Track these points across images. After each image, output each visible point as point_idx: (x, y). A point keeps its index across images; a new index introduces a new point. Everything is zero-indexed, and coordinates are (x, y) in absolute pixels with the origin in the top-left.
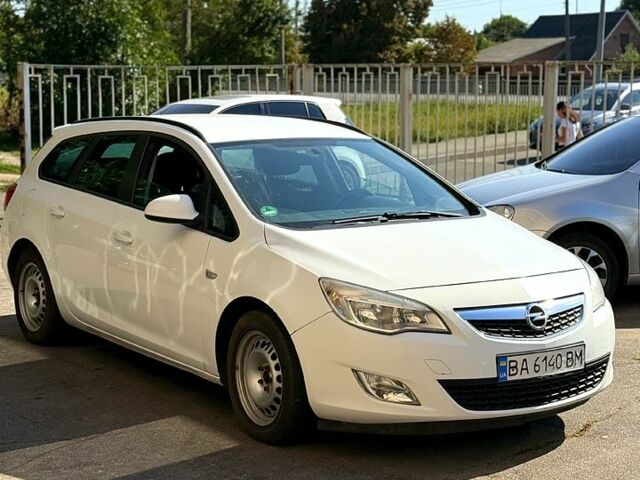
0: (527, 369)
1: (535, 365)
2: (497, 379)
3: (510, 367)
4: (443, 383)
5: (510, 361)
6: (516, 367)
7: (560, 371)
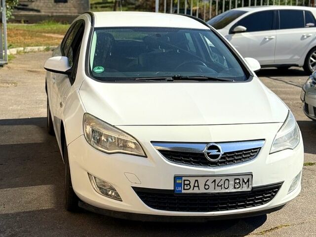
0: (198, 186)
1: (205, 185)
2: (174, 190)
3: (184, 184)
4: (136, 189)
5: (184, 181)
6: (189, 184)
7: (227, 191)
